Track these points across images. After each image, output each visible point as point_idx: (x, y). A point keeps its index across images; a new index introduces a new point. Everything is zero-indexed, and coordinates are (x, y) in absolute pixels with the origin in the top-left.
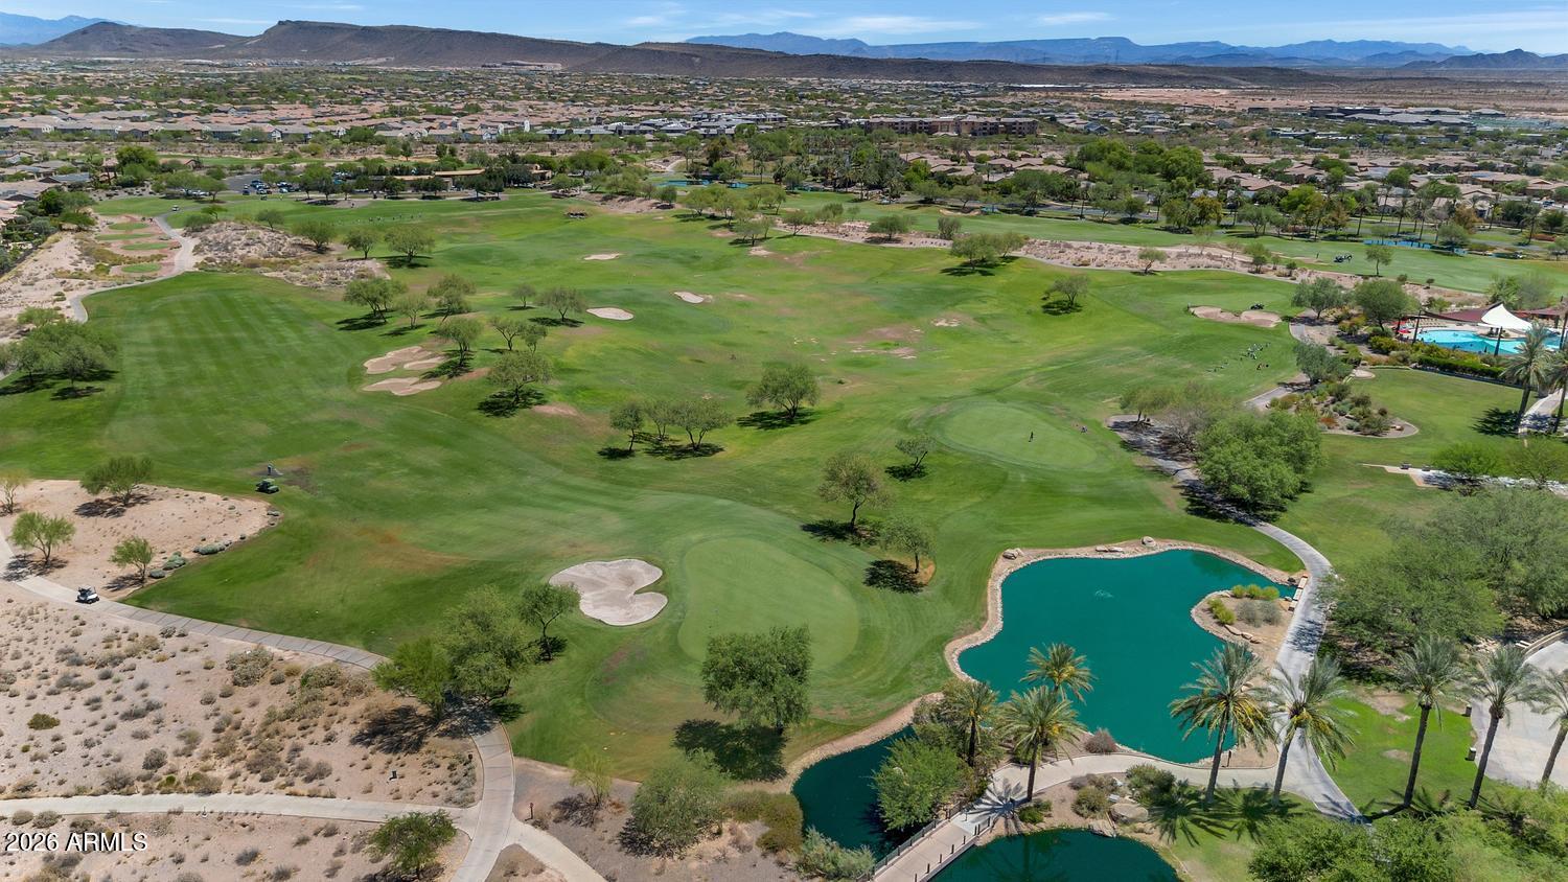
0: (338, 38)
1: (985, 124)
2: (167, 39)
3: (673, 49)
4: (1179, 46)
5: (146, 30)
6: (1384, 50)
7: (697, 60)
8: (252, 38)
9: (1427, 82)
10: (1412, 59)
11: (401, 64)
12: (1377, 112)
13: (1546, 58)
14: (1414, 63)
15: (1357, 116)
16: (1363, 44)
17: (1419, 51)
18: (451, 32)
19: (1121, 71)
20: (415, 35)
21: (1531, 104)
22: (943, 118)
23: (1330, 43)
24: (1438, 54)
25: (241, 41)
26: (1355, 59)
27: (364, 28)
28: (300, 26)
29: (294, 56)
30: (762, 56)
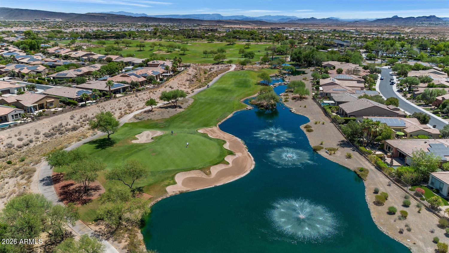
1: (206, 29)
4: (233, 16)
6: (283, 18)
7: (106, 18)
9: (294, 24)
10: (290, 20)
12: (285, 28)
13: (319, 19)
14: (290, 21)
15: (281, 29)
16: (278, 16)
17: (291, 18)
19: (224, 21)
21: (315, 28)
22: (196, 28)
23: (270, 16)
24: (295, 19)
26: (277, 20)
30: (125, 17)
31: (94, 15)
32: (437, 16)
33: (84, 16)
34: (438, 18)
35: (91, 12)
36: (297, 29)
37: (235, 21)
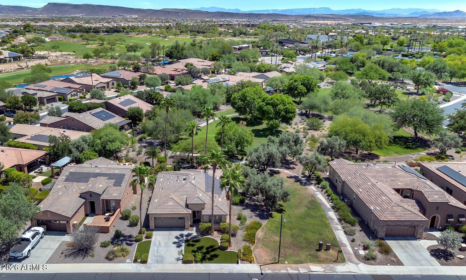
0: (67, 8)
2: (12, 9)
3: (173, 10)
5: (6, 6)
7: (180, 14)
8: (40, 8)
11: (87, 16)
18: (102, 6)
20: (91, 7)
22: (235, 23)
25: (36, 10)
27: (75, 5)
28: (55, 5)
29: (53, 14)
31: (168, 11)
33: (158, 13)
36: (392, 24)
37: (329, 16)
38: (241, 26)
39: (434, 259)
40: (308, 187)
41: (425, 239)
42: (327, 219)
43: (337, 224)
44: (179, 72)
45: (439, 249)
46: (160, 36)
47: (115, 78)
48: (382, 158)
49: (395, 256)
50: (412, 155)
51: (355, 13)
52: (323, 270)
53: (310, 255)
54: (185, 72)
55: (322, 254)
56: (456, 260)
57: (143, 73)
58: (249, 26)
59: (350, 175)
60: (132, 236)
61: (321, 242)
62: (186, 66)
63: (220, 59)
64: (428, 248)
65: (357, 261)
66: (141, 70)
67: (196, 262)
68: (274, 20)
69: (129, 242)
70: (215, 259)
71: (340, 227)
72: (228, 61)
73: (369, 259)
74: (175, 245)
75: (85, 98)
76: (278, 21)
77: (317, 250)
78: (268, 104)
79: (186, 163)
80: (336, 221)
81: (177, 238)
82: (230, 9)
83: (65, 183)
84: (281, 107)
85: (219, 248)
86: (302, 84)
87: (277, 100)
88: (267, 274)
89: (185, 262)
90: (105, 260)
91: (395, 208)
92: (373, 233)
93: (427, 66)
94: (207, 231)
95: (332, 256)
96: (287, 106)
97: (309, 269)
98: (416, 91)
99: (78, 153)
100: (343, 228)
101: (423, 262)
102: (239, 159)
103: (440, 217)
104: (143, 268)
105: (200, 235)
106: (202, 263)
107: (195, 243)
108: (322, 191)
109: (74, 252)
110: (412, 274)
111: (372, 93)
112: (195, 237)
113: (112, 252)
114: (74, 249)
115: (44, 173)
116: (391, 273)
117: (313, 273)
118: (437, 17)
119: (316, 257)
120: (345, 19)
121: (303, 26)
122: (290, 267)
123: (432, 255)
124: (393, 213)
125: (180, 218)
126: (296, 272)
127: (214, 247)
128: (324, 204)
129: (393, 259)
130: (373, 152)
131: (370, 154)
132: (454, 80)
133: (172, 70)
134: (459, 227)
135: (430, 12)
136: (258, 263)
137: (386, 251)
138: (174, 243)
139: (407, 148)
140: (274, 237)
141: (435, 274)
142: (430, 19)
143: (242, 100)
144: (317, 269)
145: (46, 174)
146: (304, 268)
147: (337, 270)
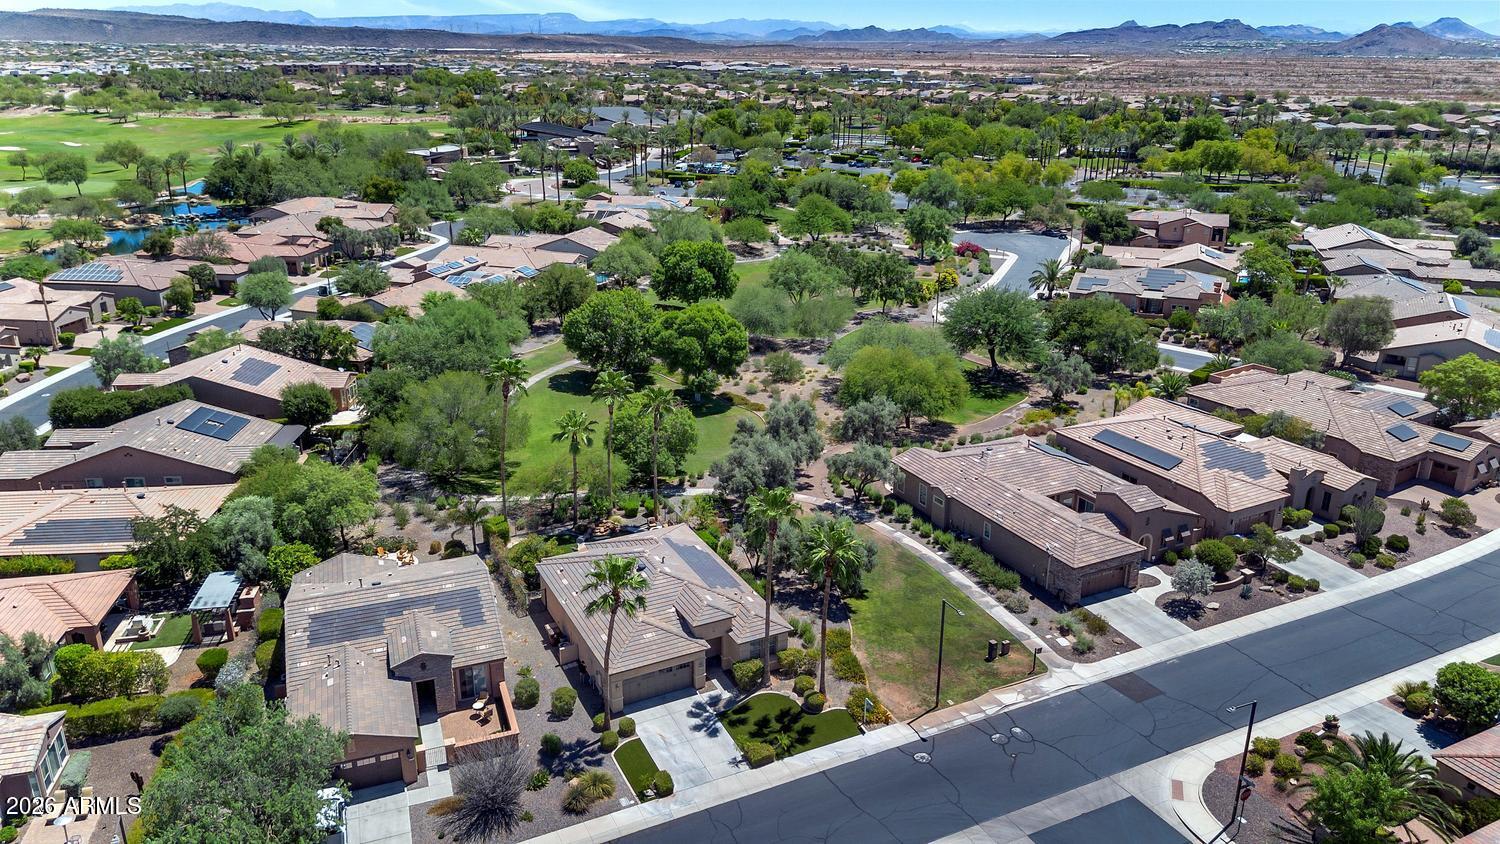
1: (367, 67)
3: (79, 16)
6: (784, 27)
10: (802, 34)
17: (810, 28)
19: (543, 39)
26: (763, 35)
30: (184, 23)
31: (62, 18)
32: (1245, 21)
33: (25, 22)
34: (1249, 28)
35: (55, 7)
36: (746, 65)
37: (585, 39)
38: (351, 72)
39: (1175, 621)
40: (870, 525)
41: (1141, 587)
42: (957, 589)
43: (983, 596)
44: (307, 246)
45: (1174, 601)
46: (96, 112)
47: (105, 288)
48: (963, 430)
49: (1120, 635)
50: (1007, 412)
51: (640, 30)
52: (1021, 697)
53: (981, 674)
54: (322, 245)
55: (999, 664)
56: (1210, 615)
57: (197, 263)
58: (375, 71)
59: (957, 484)
60: (584, 742)
61: (993, 642)
62: (320, 227)
63: (402, 196)
64: (1157, 603)
65: (1066, 662)
66: (175, 251)
67: (780, 757)
68: (436, 52)
69: (590, 758)
70: (812, 738)
71: (991, 600)
72: (427, 199)
73: (1081, 653)
74: (702, 733)
75: (37, 367)
76: (446, 52)
77: (987, 660)
78: (682, 334)
79: (554, 522)
80: (976, 588)
81: (691, 714)
82: (275, 12)
83: (315, 649)
84: (716, 337)
85: (802, 711)
86: (701, 265)
87: (706, 321)
88: (933, 738)
89: (755, 764)
90: (567, 818)
91: (1087, 538)
92: (1057, 597)
93: (915, 190)
94: (756, 681)
95: (1018, 664)
96: (730, 334)
97: (999, 703)
98: (915, 254)
99: (260, 555)
100: (999, 599)
101: (1166, 632)
102: (675, 487)
103: (1151, 536)
104: (673, 807)
105: (741, 694)
106: (791, 755)
107: (742, 716)
108: (904, 528)
109: (472, 825)
110: (1163, 659)
111: (860, 273)
112: (730, 702)
113: (577, 794)
114: (464, 816)
115: (153, 637)
116: (1132, 669)
117: (1011, 708)
118: (833, 42)
119: (995, 674)
120: (626, 50)
121: (529, 70)
122: (966, 710)
123: (1171, 614)
124: (1087, 548)
125: (681, 667)
126: (981, 716)
127: (792, 711)
128: (929, 558)
129: (1118, 640)
130: (940, 419)
131: (934, 424)
132: (971, 219)
133: (275, 241)
134: (1182, 550)
135: (813, 29)
136: (902, 720)
137: (1099, 627)
138: (697, 728)
139: (989, 396)
140: (891, 655)
141: (1196, 649)
142: (822, 50)
143: (596, 327)
144: (1011, 698)
145: (164, 639)
146: (989, 703)
147: (1044, 690)
